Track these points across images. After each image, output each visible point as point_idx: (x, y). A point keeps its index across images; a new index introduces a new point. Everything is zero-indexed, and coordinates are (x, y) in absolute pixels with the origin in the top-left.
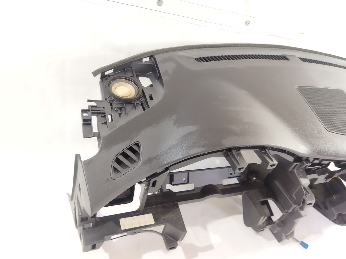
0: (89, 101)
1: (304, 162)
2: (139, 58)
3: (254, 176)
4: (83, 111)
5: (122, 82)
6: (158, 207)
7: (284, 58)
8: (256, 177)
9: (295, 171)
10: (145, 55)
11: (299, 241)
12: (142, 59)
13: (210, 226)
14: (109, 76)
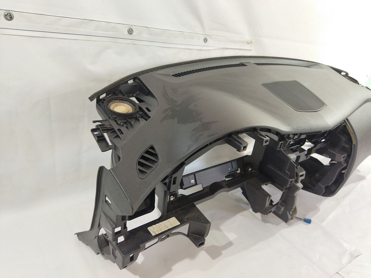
0: (94, 122)
1: (287, 139)
2: (124, 81)
3: (248, 167)
4: (93, 131)
5: (117, 102)
6: (177, 211)
7: (242, 65)
8: (251, 167)
9: (281, 150)
10: (129, 78)
11: (302, 219)
12: (127, 82)
13: (222, 227)
14: (104, 99)
